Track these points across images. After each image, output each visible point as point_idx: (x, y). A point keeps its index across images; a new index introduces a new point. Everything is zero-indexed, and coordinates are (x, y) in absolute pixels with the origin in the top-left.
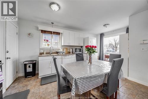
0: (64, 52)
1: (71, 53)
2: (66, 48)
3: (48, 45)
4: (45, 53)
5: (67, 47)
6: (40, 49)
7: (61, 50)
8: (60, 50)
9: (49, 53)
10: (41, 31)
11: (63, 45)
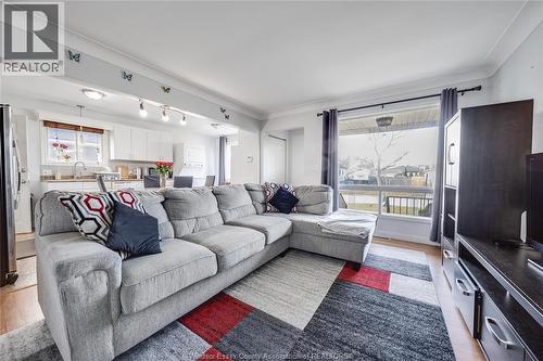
0: (116, 176)
1: (139, 177)
2: (122, 167)
3: (67, 157)
4: (58, 177)
5: (125, 164)
6: (42, 167)
7: (109, 171)
8: (103, 170)
9: (73, 177)
10: (42, 123)
11: (113, 158)
